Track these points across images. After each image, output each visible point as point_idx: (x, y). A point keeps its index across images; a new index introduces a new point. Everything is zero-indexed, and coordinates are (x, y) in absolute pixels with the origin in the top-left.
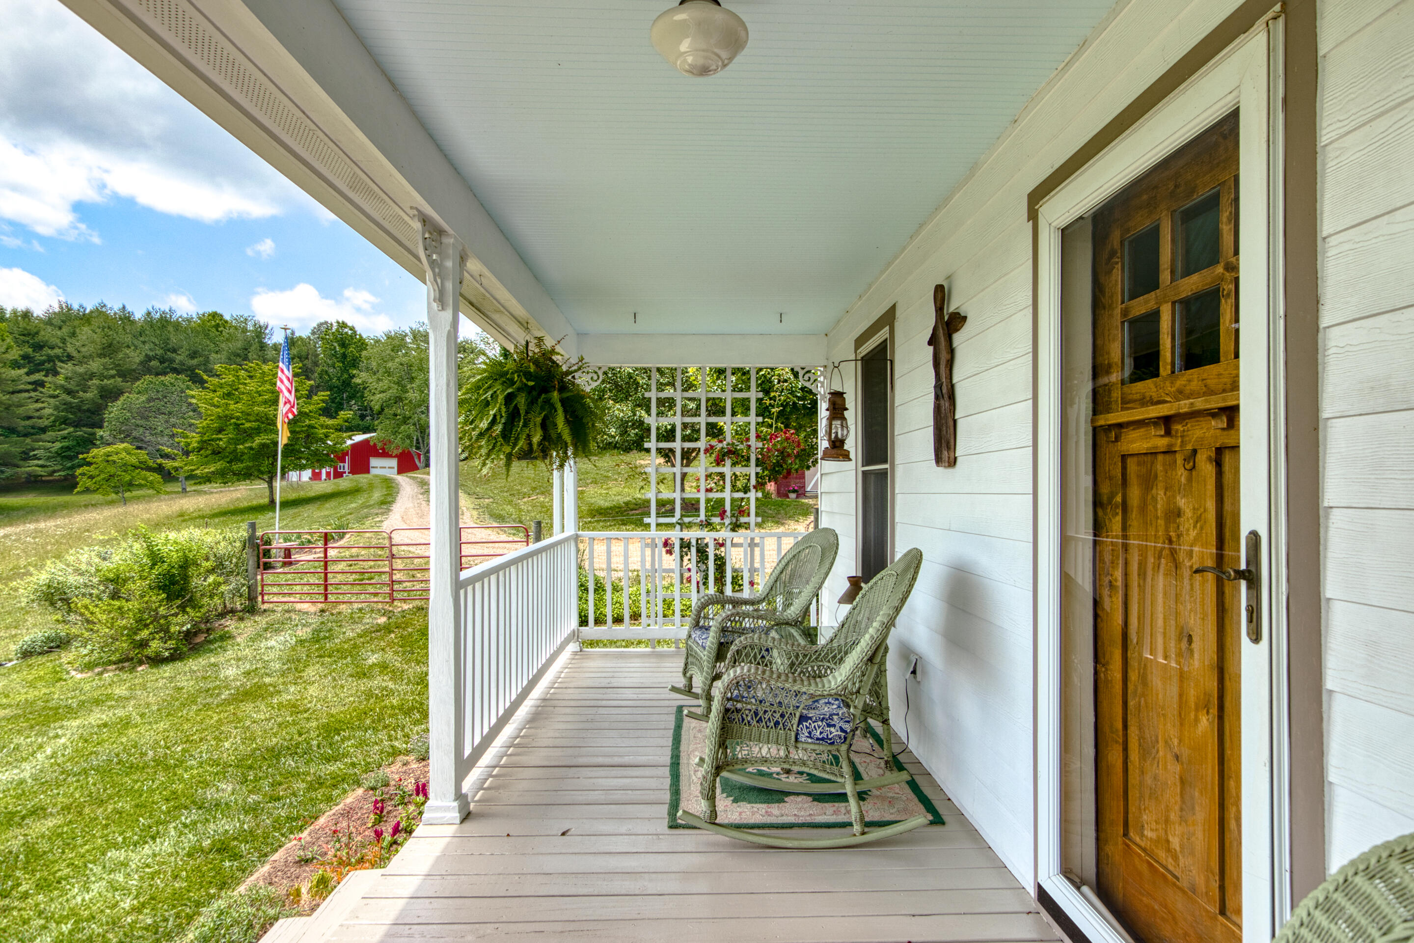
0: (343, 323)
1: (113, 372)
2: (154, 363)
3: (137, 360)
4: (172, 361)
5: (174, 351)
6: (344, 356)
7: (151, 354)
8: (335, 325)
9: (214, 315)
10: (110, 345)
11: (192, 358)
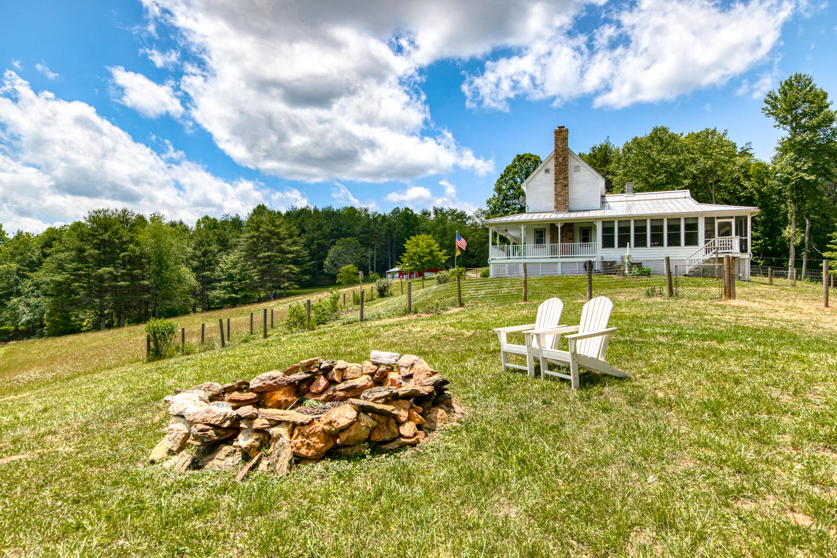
2: (335, 232)
4: (341, 231)
11: (349, 229)
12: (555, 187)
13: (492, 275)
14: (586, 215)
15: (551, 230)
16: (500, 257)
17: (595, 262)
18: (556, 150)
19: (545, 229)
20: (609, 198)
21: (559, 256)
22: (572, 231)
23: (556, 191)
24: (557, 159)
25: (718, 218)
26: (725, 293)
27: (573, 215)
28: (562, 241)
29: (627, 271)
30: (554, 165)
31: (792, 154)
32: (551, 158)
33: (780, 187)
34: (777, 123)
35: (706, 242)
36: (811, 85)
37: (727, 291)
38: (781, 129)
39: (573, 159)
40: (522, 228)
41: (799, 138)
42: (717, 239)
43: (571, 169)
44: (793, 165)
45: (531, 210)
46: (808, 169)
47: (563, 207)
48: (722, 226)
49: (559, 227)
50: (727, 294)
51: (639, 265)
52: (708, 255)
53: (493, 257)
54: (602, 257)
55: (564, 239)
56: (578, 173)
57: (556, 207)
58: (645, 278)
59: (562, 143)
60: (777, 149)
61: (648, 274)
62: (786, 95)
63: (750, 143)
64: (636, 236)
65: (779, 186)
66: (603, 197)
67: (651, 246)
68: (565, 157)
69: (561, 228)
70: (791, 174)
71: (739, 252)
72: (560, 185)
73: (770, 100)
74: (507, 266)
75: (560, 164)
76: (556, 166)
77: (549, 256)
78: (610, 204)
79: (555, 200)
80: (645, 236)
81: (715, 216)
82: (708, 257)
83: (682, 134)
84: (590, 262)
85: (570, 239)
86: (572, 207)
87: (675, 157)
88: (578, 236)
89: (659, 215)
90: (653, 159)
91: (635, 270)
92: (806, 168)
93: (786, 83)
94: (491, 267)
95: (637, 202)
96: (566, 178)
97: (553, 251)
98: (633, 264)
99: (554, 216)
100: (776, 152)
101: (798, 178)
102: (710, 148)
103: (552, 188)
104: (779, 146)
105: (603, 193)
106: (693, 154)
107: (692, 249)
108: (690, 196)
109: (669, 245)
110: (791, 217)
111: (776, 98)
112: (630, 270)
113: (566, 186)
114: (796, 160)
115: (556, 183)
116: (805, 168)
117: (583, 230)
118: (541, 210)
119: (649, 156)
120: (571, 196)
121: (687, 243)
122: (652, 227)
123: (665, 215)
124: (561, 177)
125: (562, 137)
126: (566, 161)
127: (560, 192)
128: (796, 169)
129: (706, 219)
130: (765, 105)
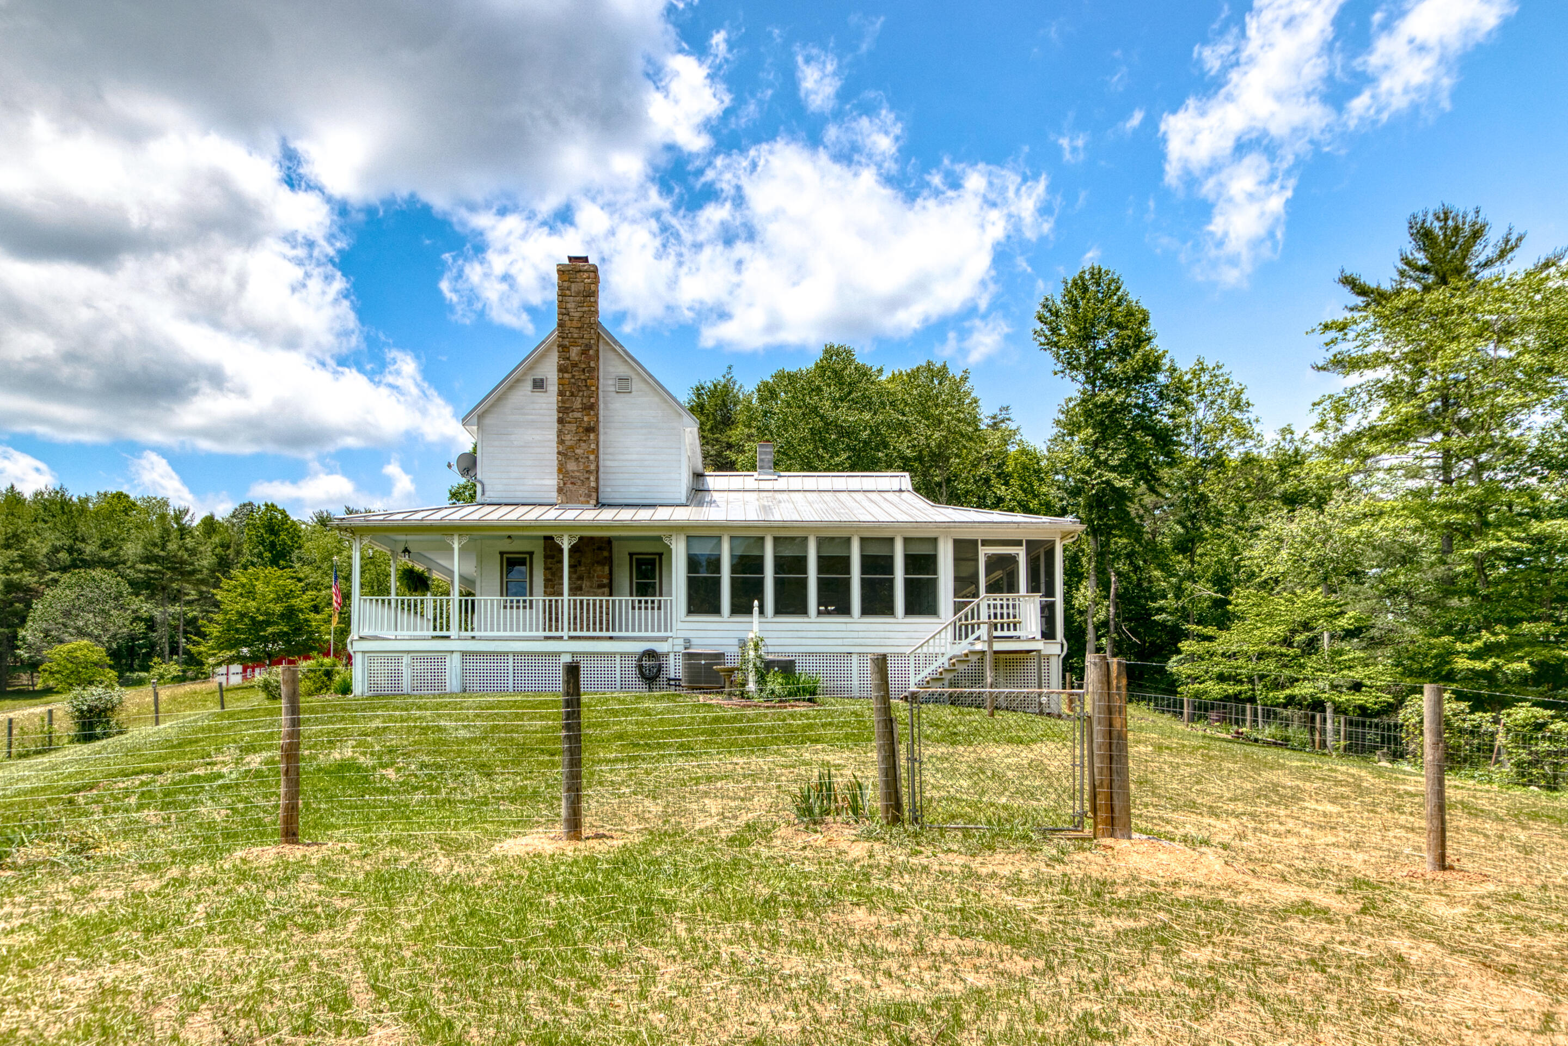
0: (273, 505)
1: (20, 565)
2: (63, 555)
3: (45, 551)
4: (80, 552)
5: (83, 540)
6: (273, 545)
7: (58, 543)
8: (263, 508)
9: (120, 496)
10: (15, 535)
11: (105, 548)
12: (560, 433)
13: (358, 688)
14: (644, 515)
15: (546, 557)
16: (406, 633)
17: (667, 655)
18: (561, 325)
19: (531, 554)
20: (715, 481)
21: (565, 634)
22: (609, 561)
23: (561, 442)
24: (563, 349)
25: (985, 543)
26: (1094, 809)
27: (607, 515)
28: (575, 590)
29: (752, 686)
30: (555, 369)
31: (1090, 431)
32: (548, 350)
33: (1065, 503)
34: (1059, 367)
35: (958, 608)
36: (1119, 293)
37: (1101, 801)
38: (1068, 379)
39: (611, 355)
40: (456, 546)
41: (1102, 398)
42: (985, 602)
43: (606, 384)
44: (1092, 456)
45: (491, 495)
46: (1120, 465)
47: (583, 490)
48: (995, 563)
49: (566, 547)
50: (1102, 814)
51: (787, 668)
52: (965, 642)
53: (365, 632)
54: (687, 641)
55: (585, 584)
56: (627, 397)
57: (560, 490)
58: (802, 708)
59: (580, 305)
60: (1058, 422)
61: (810, 694)
62: (1076, 306)
63: (1007, 408)
64: (778, 583)
65: (1061, 500)
66: (698, 476)
67: (819, 613)
68: (588, 347)
69: (573, 550)
70: (1089, 473)
71: (1039, 636)
72: (573, 427)
73: (1048, 314)
74: (406, 659)
75: (575, 365)
76: (561, 370)
77: (542, 634)
78: (716, 496)
79: (560, 470)
80: (803, 584)
81: (980, 538)
82: (963, 647)
83: (880, 371)
84: (651, 654)
85: (601, 586)
86: (607, 493)
87: (867, 416)
88: (623, 577)
89: (840, 525)
90: (822, 417)
91: (775, 683)
92: (1116, 463)
93: (1075, 283)
94: (358, 660)
95: (784, 496)
96: (591, 408)
97: (552, 619)
98: (769, 665)
99: (551, 515)
100: (1056, 430)
101: (1103, 482)
102: (937, 406)
103: (551, 435)
104: (1062, 417)
105: (700, 467)
106: (904, 415)
107: (922, 626)
108: (910, 488)
109: (865, 611)
110: (1089, 563)
111: (1057, 314)
112: (762, 680)
113: (591, 429)
114: (1096, 444)
115: (560, 421)
116: (1114, 462)
117: (640, 563)
118: (520, 496)
119: (815, 410)
120: (606, 462)
121: (911, 610)
122: (820, 558)
123: (857, 526)
124: (577, 404)
125: (581, 287)
126: (590, 358)
127: (572, 448)
128: (1099, 464)
129: (958, 543)
130: (1039, 326)
